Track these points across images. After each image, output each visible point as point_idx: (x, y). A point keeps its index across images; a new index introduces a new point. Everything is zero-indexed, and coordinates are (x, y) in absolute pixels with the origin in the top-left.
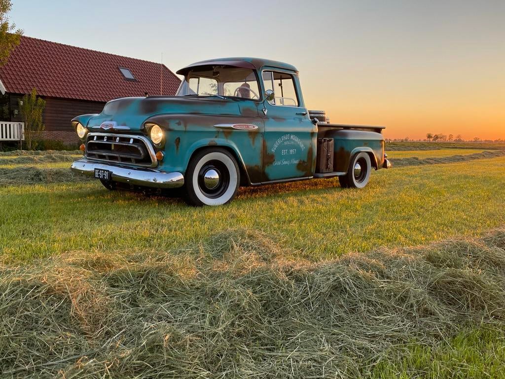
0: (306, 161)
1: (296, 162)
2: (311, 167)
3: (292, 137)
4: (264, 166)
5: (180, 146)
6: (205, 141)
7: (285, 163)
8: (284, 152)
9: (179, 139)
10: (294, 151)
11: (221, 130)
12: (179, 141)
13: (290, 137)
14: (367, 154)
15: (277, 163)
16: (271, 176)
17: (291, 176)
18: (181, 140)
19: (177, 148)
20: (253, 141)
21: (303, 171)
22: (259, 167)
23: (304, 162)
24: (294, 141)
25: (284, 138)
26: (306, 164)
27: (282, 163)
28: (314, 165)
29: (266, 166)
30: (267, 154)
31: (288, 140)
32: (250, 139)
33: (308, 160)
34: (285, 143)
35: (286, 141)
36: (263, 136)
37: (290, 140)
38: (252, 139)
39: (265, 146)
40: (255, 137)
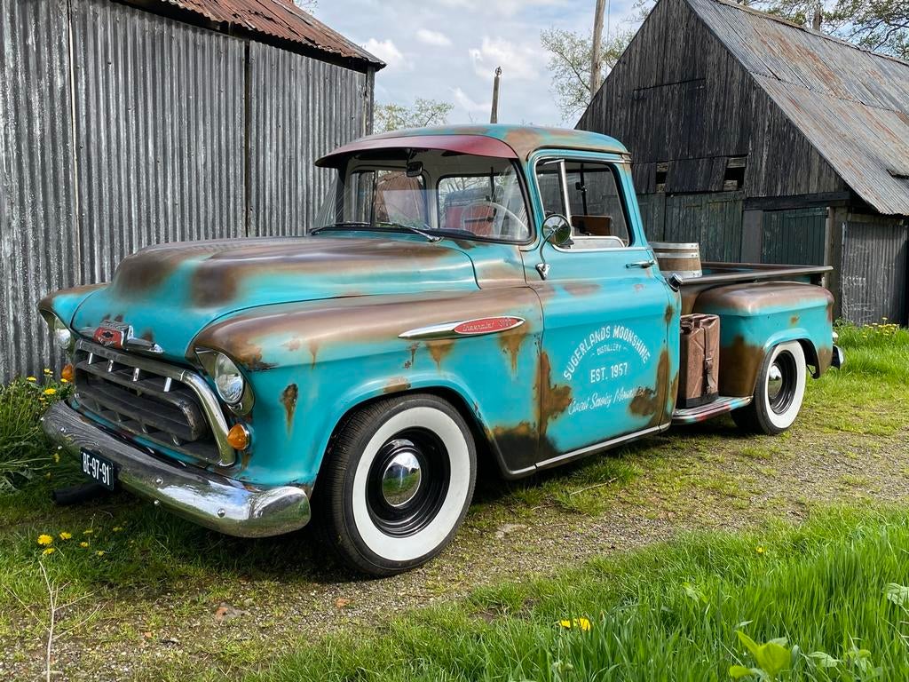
0: (653, 387)
1: (629, 395)
2: (665, 401)
3: (616, 332)
4: (542, 422)
5: (295, 410)
6: (375, 385)
7: (600, 402)
8: (596, 375)
9: (294, 388)
10: (623, 367)
11: (422, 344)
12: (295, 396)
13: (612, 331)
14: (798, 345)
15: (577, 407)
16: (562, 444)
17: (617, 433)
18: (299, 392)
19: (290, 413)
20: (514, 358)
21: (645, 414)
22: (532, 426)
23: (648, 391)
24: (621, 341)
25: (597, 337)
26: (652, 396)
27: (590, 402)
28: (673, 394)
29: (550, 420)
30: (552, 387)
31: (606, 342)
32: (504, 356)
33: (658, 385)
34: (600, 351)
35: (601, 344)
36: (540, 343)
37: (612, 341)
38: (509, 354)
39: (544, 367)
40: (517, 349)
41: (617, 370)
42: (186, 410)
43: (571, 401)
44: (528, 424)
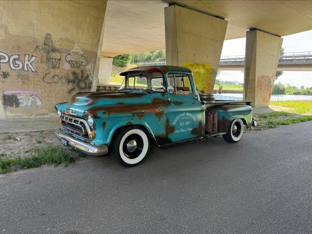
0: (198, 128)
1: (191, 129)
2: (201, 132)
3: (187, 114)
4: (167, 134)
7: (183, 131)
8: (182, 124)
9: (105, 123)
10: (189, 123)
11: (136, 114)
13: (186, 114)
14: (241, 120)
15: (177, 132)
16: (172, 140)
17: (188, 138)
19: (104, 128)
20: (160, 119)
21: (196, 134)
22: (164, 135)
23: (196, 129)
24: (188, 116)
25: (181, 115)
26: (197, 130)
27: (180, 131)
28: (203, 130)
29: (169, 134)
30: (170, 126)
31: (184, 116)
32: (157, 118)
33: (199, 127)
34: (183, 118)
35: (183, 117)
36: (166, 115)
37: (186, 116)
38: (158, 118)
39: (168, 121)
40: (160, 117)
41: (187, 123)
42: (82, 128)
43: (175, 130)
44: (163, 135)
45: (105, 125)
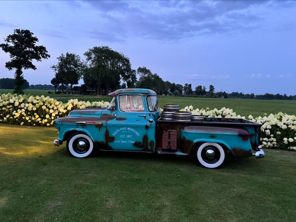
1: (133, 142)
3: (128, 128)
4: (107, 142)
6: (71, 129)
7: (123, 142)
8: (122, 136)
16: (113, 148)
20: (100, 130)
21: (140, 148)
25: (122, 129)
27: (120, 141)
33: (143, 142)
35: (124, 130)
36: (106, 127)
37: (127, 130)
38: (98, 129)
39: (107, 132)
40: (100, 128)
41: (128, 136)
43: (115, 140)
44: (103, 142)
45: (60, 128)
